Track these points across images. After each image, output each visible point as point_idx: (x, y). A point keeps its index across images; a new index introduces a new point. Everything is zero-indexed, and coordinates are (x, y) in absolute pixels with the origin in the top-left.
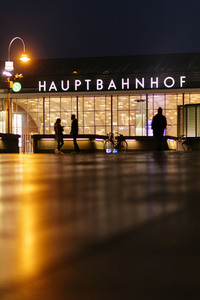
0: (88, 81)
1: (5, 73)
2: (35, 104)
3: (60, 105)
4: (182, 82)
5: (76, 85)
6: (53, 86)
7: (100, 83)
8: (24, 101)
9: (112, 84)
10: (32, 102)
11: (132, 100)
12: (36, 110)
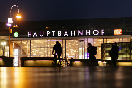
0: (53, 32)
1: (8, 25)
2: (26, 43)
3: (39, 44)
4: (102, 32)
5: (47, 34)
6: (35, 34)
7: (60, 33)
8: (20, 42)
9: (66, 33)
10: (24, 42)
11: (76, 42)
12: (26, 47)
